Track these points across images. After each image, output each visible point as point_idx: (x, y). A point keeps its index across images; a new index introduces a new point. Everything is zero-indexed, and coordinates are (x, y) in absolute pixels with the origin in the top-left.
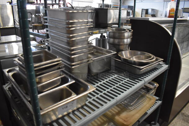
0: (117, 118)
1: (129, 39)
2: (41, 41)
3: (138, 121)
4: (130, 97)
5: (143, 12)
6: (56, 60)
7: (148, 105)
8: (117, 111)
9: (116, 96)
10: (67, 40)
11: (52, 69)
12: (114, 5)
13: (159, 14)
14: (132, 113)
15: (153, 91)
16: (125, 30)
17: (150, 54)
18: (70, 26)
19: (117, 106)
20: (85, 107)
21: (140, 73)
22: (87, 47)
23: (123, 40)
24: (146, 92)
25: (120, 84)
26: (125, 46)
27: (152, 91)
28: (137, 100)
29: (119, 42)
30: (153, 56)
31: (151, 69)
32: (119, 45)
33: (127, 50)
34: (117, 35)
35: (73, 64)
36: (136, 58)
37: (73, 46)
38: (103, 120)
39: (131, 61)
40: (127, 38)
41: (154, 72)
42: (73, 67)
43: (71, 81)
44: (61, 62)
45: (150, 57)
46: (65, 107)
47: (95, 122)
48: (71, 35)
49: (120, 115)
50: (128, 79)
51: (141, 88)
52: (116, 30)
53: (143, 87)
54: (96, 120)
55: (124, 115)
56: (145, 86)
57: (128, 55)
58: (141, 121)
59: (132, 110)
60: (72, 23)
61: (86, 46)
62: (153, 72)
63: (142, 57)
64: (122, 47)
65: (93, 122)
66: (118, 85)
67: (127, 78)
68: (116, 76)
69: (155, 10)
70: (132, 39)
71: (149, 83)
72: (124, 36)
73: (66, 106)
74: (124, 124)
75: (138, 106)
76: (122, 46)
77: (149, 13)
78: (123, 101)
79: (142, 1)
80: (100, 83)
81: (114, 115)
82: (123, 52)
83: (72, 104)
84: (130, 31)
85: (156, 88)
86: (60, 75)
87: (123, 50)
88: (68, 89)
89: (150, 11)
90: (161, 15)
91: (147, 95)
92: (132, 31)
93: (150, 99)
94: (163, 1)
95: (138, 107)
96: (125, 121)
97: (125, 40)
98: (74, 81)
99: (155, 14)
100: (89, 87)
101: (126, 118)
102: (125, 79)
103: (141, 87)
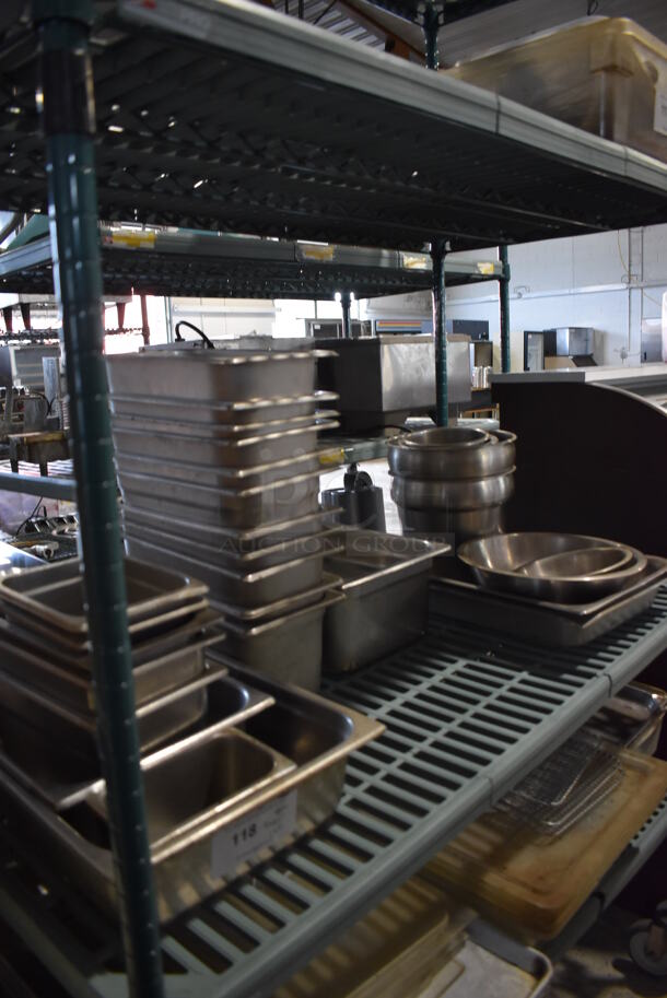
0: (493, 879)
1: (501, 480)
2: (27, 521)
3: (598, 895)
4: (540, 767)
5: (529, 348)
6: (182, 594)
7: (637, 805)
8: (486, 848)
9: (485, 762)
10: (224, 499)
11: (172, 639)
12: (382, 321)
13: (611, 352)
14: (566, 848)
15: (649, 733)
16: (475, 435)
17: (611, 543)
18: (236, 428)
19: (484, 820)
20: (337, 830)
21: (580, 641)
22: (315, 527)
23: (471, 485)
24: (616, 740)
25: (492, 700)
26: (486, 513)
27: (644, 732)
28: (580, 782)
29: (453, 497)
30: (629, 553)
31: (628, 615)
32: (457, 511)
33: (496, 533)
34: (442, 462)
35: (255, 613)
36: (546, 567)
37: (250, 527)
38: (422, 898)
39: (528, 580)
40: (494, 474)
41: (648, 632)
42: (255, 631)
43: (254, 702)
44: (205, 603)
45: (619, 556)
46: (244, 833)
47: (385, 911)
48: (241, 473)
49: (504, 868)
50: (525, 675)
51: (587, 724)
52: (432, 436)
53: (593, 718)
54: (389, 903)
55: (525, 862)
56: (604, 710)
57: (509, 558)
58: (613, 893)
59: (560, 837)
60: (243, 417)
61: (309, 523)
62: (640, 630)
63: (575, 559)
64: (469, 521)
65: (374, 914)
66: (479, 709)
67: (520, 670)
68: (461, 664)
69: (591, 335)
70: (517, 480)
71: (625, 694)
72: (477, 463)
73: (246, 826)
74: (535, 907)
75: (586, 815)
76: (471, 514)
77: (559, 352)
78: (509, 795)
79: (520, 294)
80: (401, 698)
81: (474, 870)
82: (483, 545)
83: (278, 811)
84: (501, 438)
85: (661, 717)
86: (205, 673)
87: (477, 537)
88: (249, 738)
89: (564, 340)
90: (624, 356)
91: (626, 755)
92: (515, 437)
93: (644, 773)
94: (624, 286)
95: (589, 819)
96: (535, 891)
97: (484, 485)
98: (269, 701)
99: (590, 352)
100: (350, 721)
101: (541, 878)
102: (510, 678)
103: (586, 719)
